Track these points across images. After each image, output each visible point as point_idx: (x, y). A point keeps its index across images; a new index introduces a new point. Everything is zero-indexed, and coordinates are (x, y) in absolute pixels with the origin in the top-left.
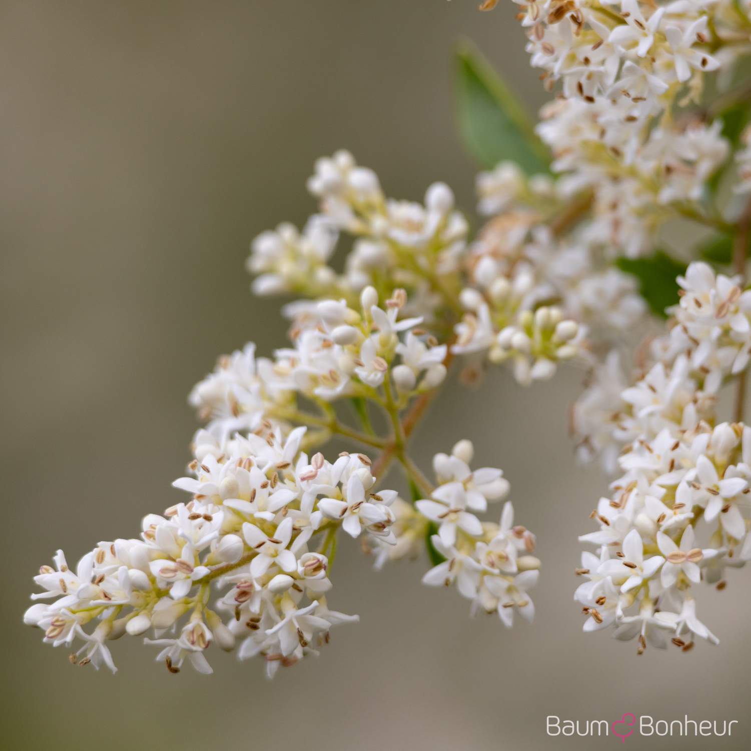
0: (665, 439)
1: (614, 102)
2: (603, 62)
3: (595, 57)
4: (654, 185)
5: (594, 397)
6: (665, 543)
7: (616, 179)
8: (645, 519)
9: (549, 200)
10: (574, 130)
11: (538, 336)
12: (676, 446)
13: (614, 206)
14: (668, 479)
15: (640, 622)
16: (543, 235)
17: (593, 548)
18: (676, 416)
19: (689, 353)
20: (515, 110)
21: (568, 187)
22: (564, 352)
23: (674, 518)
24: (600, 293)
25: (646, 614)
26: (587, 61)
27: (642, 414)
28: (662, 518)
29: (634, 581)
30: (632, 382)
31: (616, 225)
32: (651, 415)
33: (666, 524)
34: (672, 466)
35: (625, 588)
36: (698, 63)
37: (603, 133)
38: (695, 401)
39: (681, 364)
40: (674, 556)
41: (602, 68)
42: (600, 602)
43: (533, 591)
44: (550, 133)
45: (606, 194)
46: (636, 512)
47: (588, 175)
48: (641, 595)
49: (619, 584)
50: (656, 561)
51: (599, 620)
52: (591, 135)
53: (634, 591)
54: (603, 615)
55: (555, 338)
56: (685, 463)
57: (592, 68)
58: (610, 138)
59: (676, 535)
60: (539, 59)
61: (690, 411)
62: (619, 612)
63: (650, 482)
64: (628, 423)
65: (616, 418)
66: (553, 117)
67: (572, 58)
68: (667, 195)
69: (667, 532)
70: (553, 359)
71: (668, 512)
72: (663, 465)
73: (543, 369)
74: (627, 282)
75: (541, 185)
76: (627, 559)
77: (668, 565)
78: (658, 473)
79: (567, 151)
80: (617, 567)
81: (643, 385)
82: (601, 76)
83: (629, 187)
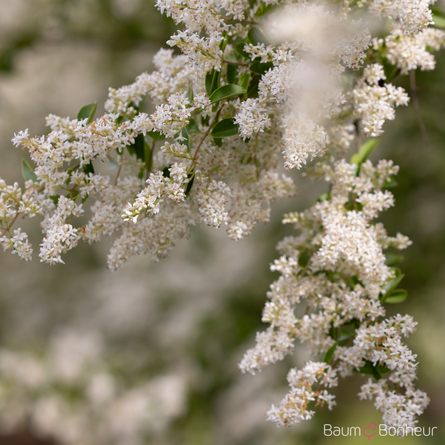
0: (56, 227)
1: (47, 166)
2: (44, 159)
3: (42, 158)
4: (55, 183)
5: (45, 221)
6: (55, 246)
7: (48, 181)
8: (52, 241)
9: (38, 186)
10: (41, 173)
11: (33, 209)
12: (57, 228)
13: (48, 186)
14: (56, 234)
15: (50, 260)
16: (36, 192)
17: (42, 247)
18: (58, 223)
19: (60, 212)
20: (31, 170)
21: (41, 183)
22: (37, 212)
23: (56, 241)
24: (46, 202)
25: (52, 258)
26: (41, 159)
27: (52, 223)
28: (54, 241)
29: (49, 252)
30: (51, 217)
31: (49, 189)
32: (54, 223)
33: (55, 242)
34: (56, 232)
35: (47, 254)
36: (61, 159)
37: (45, 172)
38: (61, 221)
39: (59, 214)
40: (56, 248)
41: (43, 160)
42: (43, 256)
43: (32, 255)
44: (37, 173)
45: (47, 184)
46: (50, 240)
47: (44, 180)
48: (51, 255)
49: (46, 253)
50: (53, 249)
51: (43, 259)
52: (43, 173)
53: (49, 254)
54: (44, 259)
55: (36, 209)
56: (59, 231)
57: (42, 160)
58: (46, 173)
59: (57, 244)
60: (33, 159)
61: (60, 222)
62: (46, 258)
63: (53, 235)
64: (50, 225)
65: (47, 223)
66: (37, 170)
67: (38, 158)
68: (57, 184)
69: (55, 244)
70: (36, 213)
71: (55, 240)
72: (55, 232)
73: (34, 215)
74: (52, 201)
75: (36, 183)
76: (48, 248)
77: (56, 249)
78: (54, 233)
79: (39, 176)
80: (46, 250)
81: (52, 218)
82: (44, 161)
83: (51, 183)
